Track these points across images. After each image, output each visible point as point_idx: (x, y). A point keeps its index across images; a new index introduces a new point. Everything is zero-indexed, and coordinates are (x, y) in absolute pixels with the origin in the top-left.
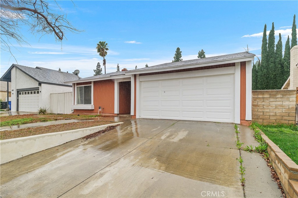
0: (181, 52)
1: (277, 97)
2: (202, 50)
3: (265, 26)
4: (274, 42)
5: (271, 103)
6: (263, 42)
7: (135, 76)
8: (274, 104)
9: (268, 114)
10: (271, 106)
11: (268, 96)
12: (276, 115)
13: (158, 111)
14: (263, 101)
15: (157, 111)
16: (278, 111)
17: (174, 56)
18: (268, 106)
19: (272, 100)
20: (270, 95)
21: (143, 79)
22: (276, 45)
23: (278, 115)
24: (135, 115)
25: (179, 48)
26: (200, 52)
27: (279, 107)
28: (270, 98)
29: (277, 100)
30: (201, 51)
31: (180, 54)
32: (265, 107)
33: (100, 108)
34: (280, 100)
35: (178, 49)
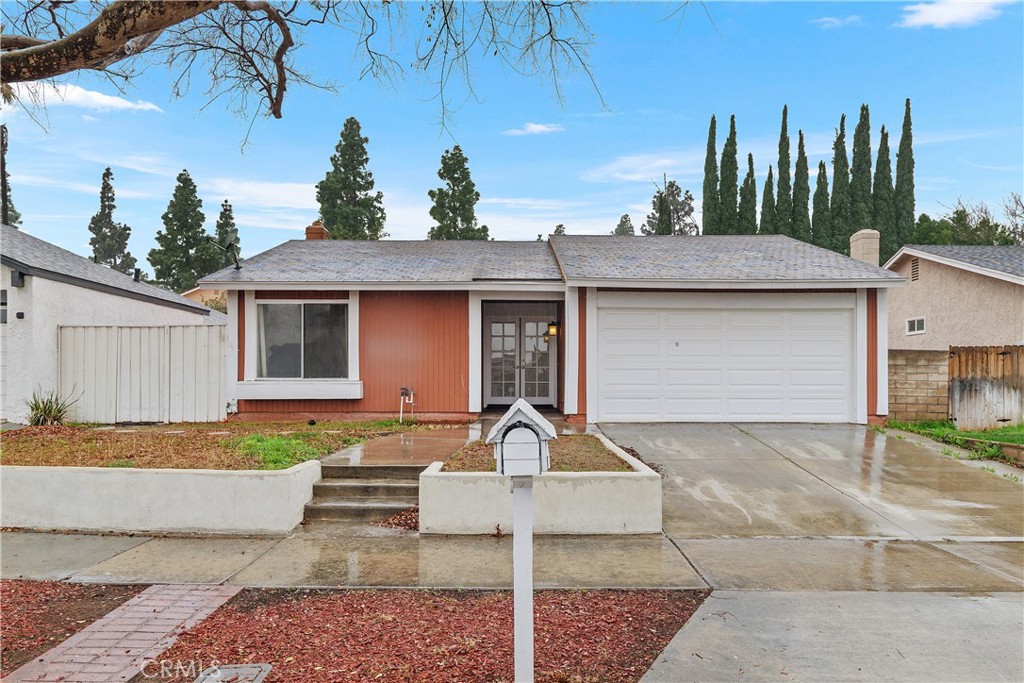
0: (366, 140)
1: (919, 364)
2: (457, 148)
3: (713, 122)
4: (735, 177)
5: (909, 378)
6: (706, 173)
7: (582, 292)
8: (913, 379)
9: (903, 401)
10: (910, 384)
11: (904, 362)
12: (917, 403)
13: (656, 401)
14: (896, 373)
15: (652, 400)
16: (922, 394)
17: (333, 152)
18: (903, 384)
19: (910, 370)
20: (907, 359)
21: (607, 301)
22: (741, 189)
23: (920, 402)
24: (582, 414)
25: (357, 123)
26: (449, 155)
27: (923, 386)
28: (906, 365)
29: (919, 370)
30: (451, 151)
31: (363, 149)
32: (898, 386)
33: (405, 393)
34: (923, 370)
35: (352, 126)
